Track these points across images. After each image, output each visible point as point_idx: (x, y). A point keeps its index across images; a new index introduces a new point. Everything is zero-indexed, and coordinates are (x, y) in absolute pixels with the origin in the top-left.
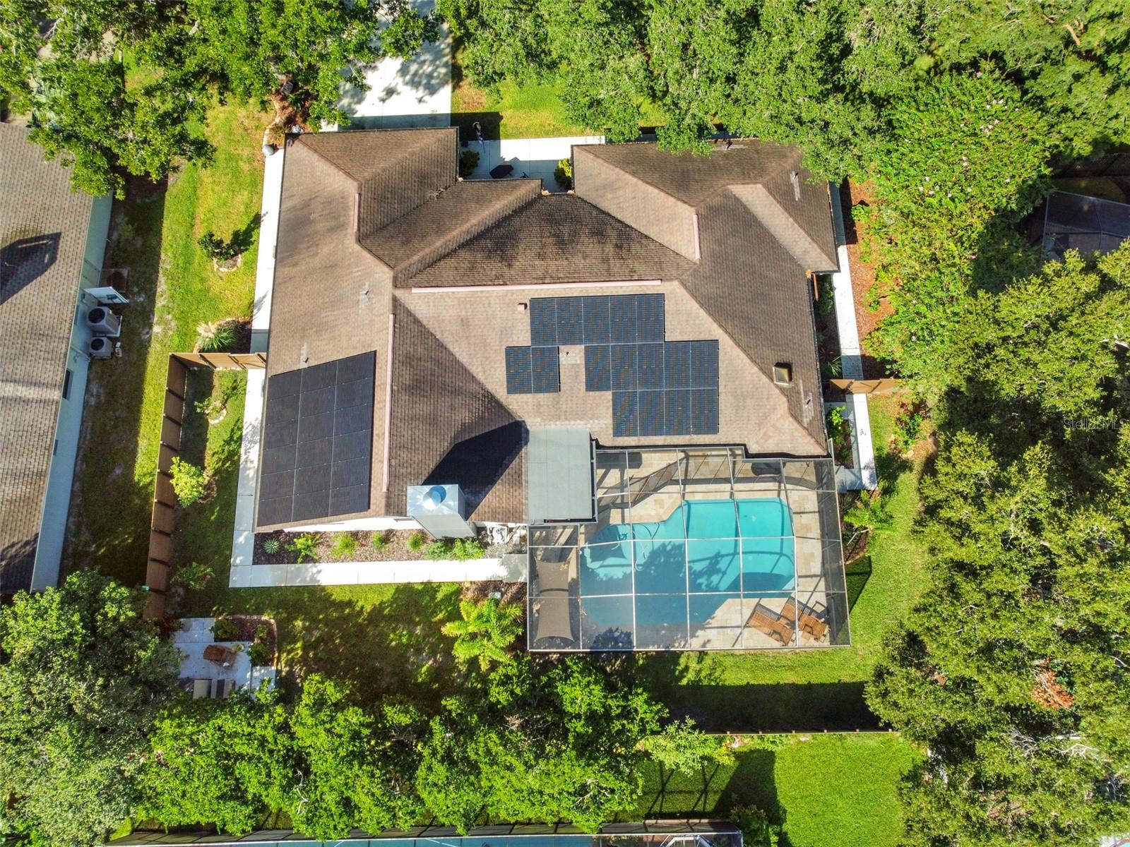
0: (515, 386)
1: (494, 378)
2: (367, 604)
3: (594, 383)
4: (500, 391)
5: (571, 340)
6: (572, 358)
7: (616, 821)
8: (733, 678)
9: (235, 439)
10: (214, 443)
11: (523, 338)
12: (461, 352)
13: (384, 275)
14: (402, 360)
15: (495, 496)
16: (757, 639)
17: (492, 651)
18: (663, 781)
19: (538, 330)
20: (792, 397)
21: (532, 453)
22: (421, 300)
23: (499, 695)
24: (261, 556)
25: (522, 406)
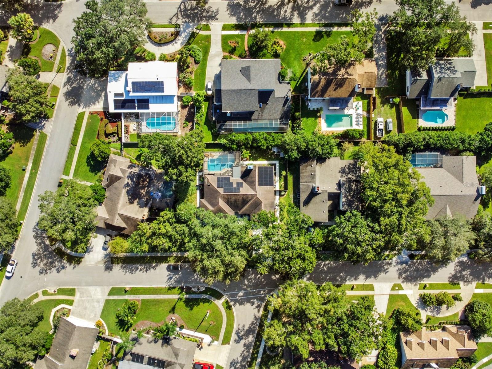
0: (242, 183)
1: (244, 184)
2: (261, 159)
3: (232, 183)
4: (244, 182)
5: (235, 188)
6: (235, 186)
7: (231, 134)
8: (216, 149)
9: (280, 180)
10: (283, 180)
11: (241, 188)
12: (248, 187)
13: (258, 196)
14: (255, 185)
15: (244, 169)
16: (213, 154)
17: (245, 152)
18: (225, 138)
19: (239, 189)
20: (208, 181)
21: (240, 175)
22: (253, 193)
23: (243, 147)
24: (275, 165)
25: (241, 181)
